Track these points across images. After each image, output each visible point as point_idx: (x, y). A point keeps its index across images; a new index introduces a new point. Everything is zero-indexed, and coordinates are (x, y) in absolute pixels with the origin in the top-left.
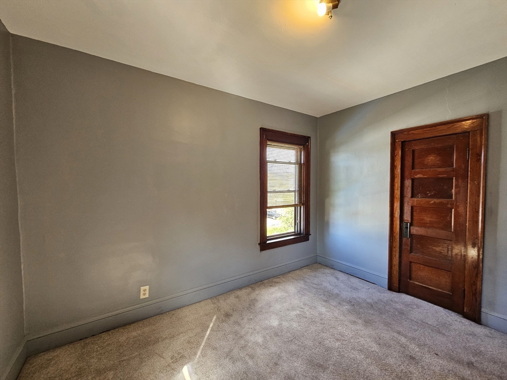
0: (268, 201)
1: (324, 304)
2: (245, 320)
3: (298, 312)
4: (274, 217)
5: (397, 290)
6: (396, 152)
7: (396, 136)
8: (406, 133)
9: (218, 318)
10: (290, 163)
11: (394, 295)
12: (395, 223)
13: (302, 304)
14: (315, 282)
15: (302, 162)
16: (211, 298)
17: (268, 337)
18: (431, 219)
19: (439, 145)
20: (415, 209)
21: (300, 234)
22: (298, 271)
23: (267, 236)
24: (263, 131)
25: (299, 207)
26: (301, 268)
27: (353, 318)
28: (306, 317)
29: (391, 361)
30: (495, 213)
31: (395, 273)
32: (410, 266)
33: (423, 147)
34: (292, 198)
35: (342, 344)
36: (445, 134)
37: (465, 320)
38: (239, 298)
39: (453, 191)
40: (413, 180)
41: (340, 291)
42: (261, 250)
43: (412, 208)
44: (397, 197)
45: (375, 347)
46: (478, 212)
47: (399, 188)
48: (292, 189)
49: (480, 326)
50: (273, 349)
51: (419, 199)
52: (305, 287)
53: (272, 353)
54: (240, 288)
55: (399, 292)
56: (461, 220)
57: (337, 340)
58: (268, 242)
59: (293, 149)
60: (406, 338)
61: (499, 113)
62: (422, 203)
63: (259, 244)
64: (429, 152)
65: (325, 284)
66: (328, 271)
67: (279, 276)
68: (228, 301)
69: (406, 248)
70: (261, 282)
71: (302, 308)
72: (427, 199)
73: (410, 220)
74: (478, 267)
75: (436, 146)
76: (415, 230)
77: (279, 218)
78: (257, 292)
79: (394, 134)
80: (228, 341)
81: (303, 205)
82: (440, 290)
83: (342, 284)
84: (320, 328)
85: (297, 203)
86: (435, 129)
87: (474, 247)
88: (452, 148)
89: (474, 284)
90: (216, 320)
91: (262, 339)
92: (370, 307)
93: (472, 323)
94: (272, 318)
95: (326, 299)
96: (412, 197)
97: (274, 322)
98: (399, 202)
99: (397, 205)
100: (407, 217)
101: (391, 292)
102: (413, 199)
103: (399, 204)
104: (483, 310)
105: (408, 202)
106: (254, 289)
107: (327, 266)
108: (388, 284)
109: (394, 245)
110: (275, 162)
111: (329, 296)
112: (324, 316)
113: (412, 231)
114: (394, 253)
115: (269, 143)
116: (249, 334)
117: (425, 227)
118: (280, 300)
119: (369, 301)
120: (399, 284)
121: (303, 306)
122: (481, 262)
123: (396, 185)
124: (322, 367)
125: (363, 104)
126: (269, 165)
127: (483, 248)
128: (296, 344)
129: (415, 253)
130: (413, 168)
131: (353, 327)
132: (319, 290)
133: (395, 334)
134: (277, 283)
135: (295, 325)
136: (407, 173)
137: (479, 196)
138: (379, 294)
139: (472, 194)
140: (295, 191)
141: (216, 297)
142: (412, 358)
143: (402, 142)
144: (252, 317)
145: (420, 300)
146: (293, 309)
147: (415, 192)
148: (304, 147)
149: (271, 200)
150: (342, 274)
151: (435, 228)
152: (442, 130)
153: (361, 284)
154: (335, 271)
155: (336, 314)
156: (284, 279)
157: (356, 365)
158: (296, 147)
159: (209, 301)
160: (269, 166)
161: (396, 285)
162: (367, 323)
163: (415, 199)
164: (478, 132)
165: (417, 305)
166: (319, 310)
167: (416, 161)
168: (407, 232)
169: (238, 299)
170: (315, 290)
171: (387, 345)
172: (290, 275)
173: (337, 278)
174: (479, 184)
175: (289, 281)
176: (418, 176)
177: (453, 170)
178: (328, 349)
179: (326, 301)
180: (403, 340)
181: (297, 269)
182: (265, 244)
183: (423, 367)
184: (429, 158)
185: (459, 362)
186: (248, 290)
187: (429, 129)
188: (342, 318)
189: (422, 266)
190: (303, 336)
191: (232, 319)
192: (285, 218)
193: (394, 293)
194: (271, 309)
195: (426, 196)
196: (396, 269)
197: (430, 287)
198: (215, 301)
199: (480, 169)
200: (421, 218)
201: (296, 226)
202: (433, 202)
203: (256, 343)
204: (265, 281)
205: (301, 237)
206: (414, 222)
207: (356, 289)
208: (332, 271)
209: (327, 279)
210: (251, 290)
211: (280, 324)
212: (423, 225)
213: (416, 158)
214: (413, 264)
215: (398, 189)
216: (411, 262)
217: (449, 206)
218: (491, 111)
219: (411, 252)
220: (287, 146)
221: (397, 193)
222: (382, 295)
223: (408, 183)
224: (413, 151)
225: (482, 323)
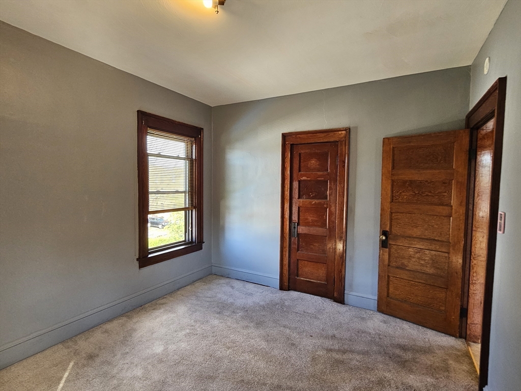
0: (150, 203)
1: (217, 316)
2: (119, 356)
3: (188, 331)
4: (160, 226)
5: (287, 289)
6: (286, 154)
7: (286, 138)
8: (294, 136)
9: (76, 364)
10: (178, 158)
11: (285, 294)
12: (285, 224)
13: (192, 321)
14: (208, 295)
15: (194, 157)
16: (62, 342)
17: (150, 367)
18: (313, 218)
19: (319, 151)
20: (301, 209)
21: (192, 242)
22: (188, 287)
23: (149, 248)
24: (142, 115)
25: (190, 211)
26: (193, 282)
27: (245, 323)
28: (197, 334)
29: (276, 352)
30: (353, 211)
31: (285, 272)
32: (297, 264)
33: (307, 151)
34: (182, 200)
35: (234, 350)
36: (322, 141)
37: (335, 303)
38: (108, 332)
39: (328, 192)
40: (299, 182)
41: (234, 300)
42: (141, 266)
43: (299, 208)
44: (286, 199)
45: (264, 344)
46: (343, 211)
47: (289, 190)
48: (183, 189)
49: (343, 306)
50: (156, 377)
51: (304, 200)
52: (197, 303)
53: (154, 382)
54: (110, 320)
55: (289, 290)
56: (333, 219)
57: (229, 348)
58: (150, 256)
59: (183, 141)
60: (290, 329)
61: (356, 128)
62: (306, 203)
63: (137, 260)
64: (311, 156)
65: (219, 296)
66: (223, 281)
67: (165, 296)
68: (91, 340)
69: (294, 246)
70: (140, 308)
71: (193, 326)
72: (310, 200)
73: (297, 220)
74: (343, 257)
75: (317, 151)
76: (302, 229)
77: (167, 226)
78: (135, 320)
79: (284, 136)
80: (93, 386)
81: (195, 208)
82: (319, 282)
83: (237, 292)
84: (212, 341)
85: (187, 206)
86: (315, 136)
87: (340, 240)
88: (327, 154)
89: (341, 271)
90: (73, 367)
91: (142, 371)
92: (262, 309)
93: (339, 304)
94: (155, 344)
95: (219, 311)
96: (299, 198)
97: (158, 349)
98: (288, 203)
99: (287, 206)
100: (295, 218)
101: (282, 291)
102: (299, 200)
103: (288, 205)
104: (346, 292)
105: (296, 203)
106: (129, 318)
107: (222, 276)
108: (280, 284)
109: (285, 245)
110: (159, 155)
111: (222, 308)
112: (216, 328)
113: (299, 230)
114: (284, 253)
115: (150, 131)
116: (124, 371)
117: (309, 226)
118: (165, 322)
119: (262, 303)
120: (289, 283)
121: (194, 324)
122: (344, 252)
123: (286, 186)
124: (211, 378)
125: (258, 100)
126: (151, 159)
127: (346, 241)
128: (184, 364)
129: (301, 251)
130: (300, 171)
131: (245, 332)
132: (212, 303)
133: (282, 329)
134: (163, 304)
135: (183, 345)
136: (295, 176)
137: (344, 197)
138: (272, 295)
139: (339, 195)
140: (185, 192)
141: (71, 338)
142: (293, 344)
143: (291, 144)
144: (127, 351)
145: (305, 294)
146: (182, 329)
147: (301, 193)
148: (195, 140)
149: (154, 203)
150: (238, 282)
151: (316, 226)
152: (320, 137)
153: (256, 289)
154: (231, 280)
155: (229, 324)
156: (171, 299)
157: (245, 366)
158: (186, 139)
159: (60, 346)
160: (152, 161)
161: (286, 284)
162: (259, 324)
163: (301, 200)
164: (344, 142)
165: (302, 299)
166: (211, 323)
167: (302, 165)
168: (294, 232)
169: (107, 335)
170: (208, 304)
171: (274, 339)
172: (179, 292)
173: (233, 287)
174: (344, 187)
175: (177, 299)
176: (304, 178)
177: (328, 174)
178: (219, 360)
179: (219, 313)
180: (288, 331)
181: (188, 285)
182: (145, 258)
183: (300, 350)
184: (312, 162)
185: (326, 337)
186: (123, 320)
187: (311, 135)
188: (235, 326)
189: (306, 262)
190: (192, 355)
191: (98, 360)
192: (176, 226)
193: (284, 292)
194: (155, 336)
195: (309, 198)
196: (286, 267)
197: (312, 281)
198: (70, 343)
199: (345, 174)
200: (306, 217)
201: (187, 234)
202: (314, 202)
203: (134, 378)
204: (147, 305)
205: (193, 246)
206: (301, 222)
207: (251, 294)
208: (227, 280)
209: (222, 291)
210: (126, 320)
211: (166, 349)
212: (307, 224)
213: (302, 161)
214: (299, 261)
215: (287, 191)
216: (298, 260)
217: (325, 206)
218: (351, 126)
219: (298, 250)
220: (175, 136)
221: (287, 193)
222: (274, 296)
223: (296, 184)
224: (300, 154)
225: (345, 303)
